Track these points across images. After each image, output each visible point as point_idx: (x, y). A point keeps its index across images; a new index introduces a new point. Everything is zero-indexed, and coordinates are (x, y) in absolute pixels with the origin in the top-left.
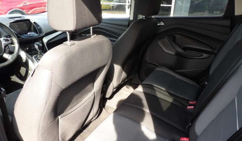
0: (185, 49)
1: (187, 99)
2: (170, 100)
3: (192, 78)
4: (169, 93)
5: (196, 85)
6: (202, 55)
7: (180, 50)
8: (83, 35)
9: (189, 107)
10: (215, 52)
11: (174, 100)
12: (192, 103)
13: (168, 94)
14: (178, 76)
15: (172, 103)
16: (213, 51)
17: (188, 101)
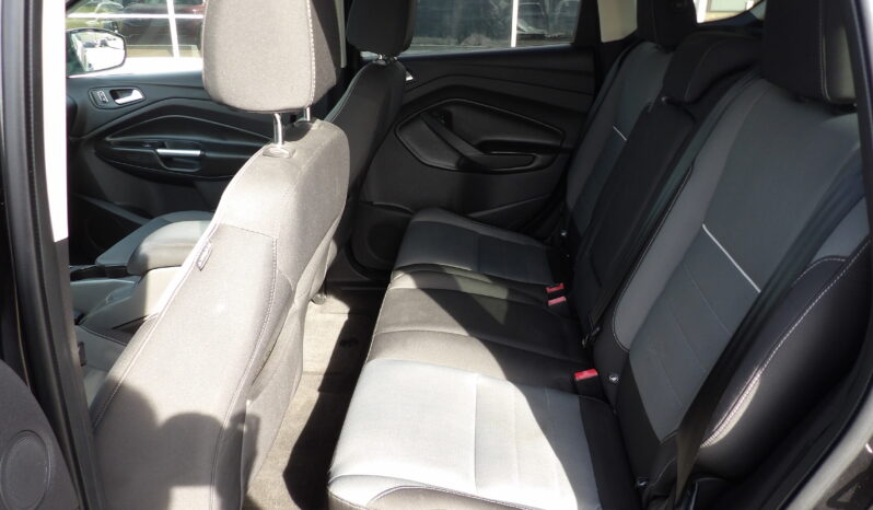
0: (484, 147)
1: (535, 282)
2: (501, 293)
3: (517, 230)
4: (490, 277)
5: (538, 245)
6: (534, 157)
7: (471, 152)
8: (108, 139)
9: (553, 302)
10: (564, 145)
11: (511, 291)
12: (554, 289)
13: (487, 280)
14: (482, 230)
15: (509, 301)
16: (558, 143)
17: (543, 288)
